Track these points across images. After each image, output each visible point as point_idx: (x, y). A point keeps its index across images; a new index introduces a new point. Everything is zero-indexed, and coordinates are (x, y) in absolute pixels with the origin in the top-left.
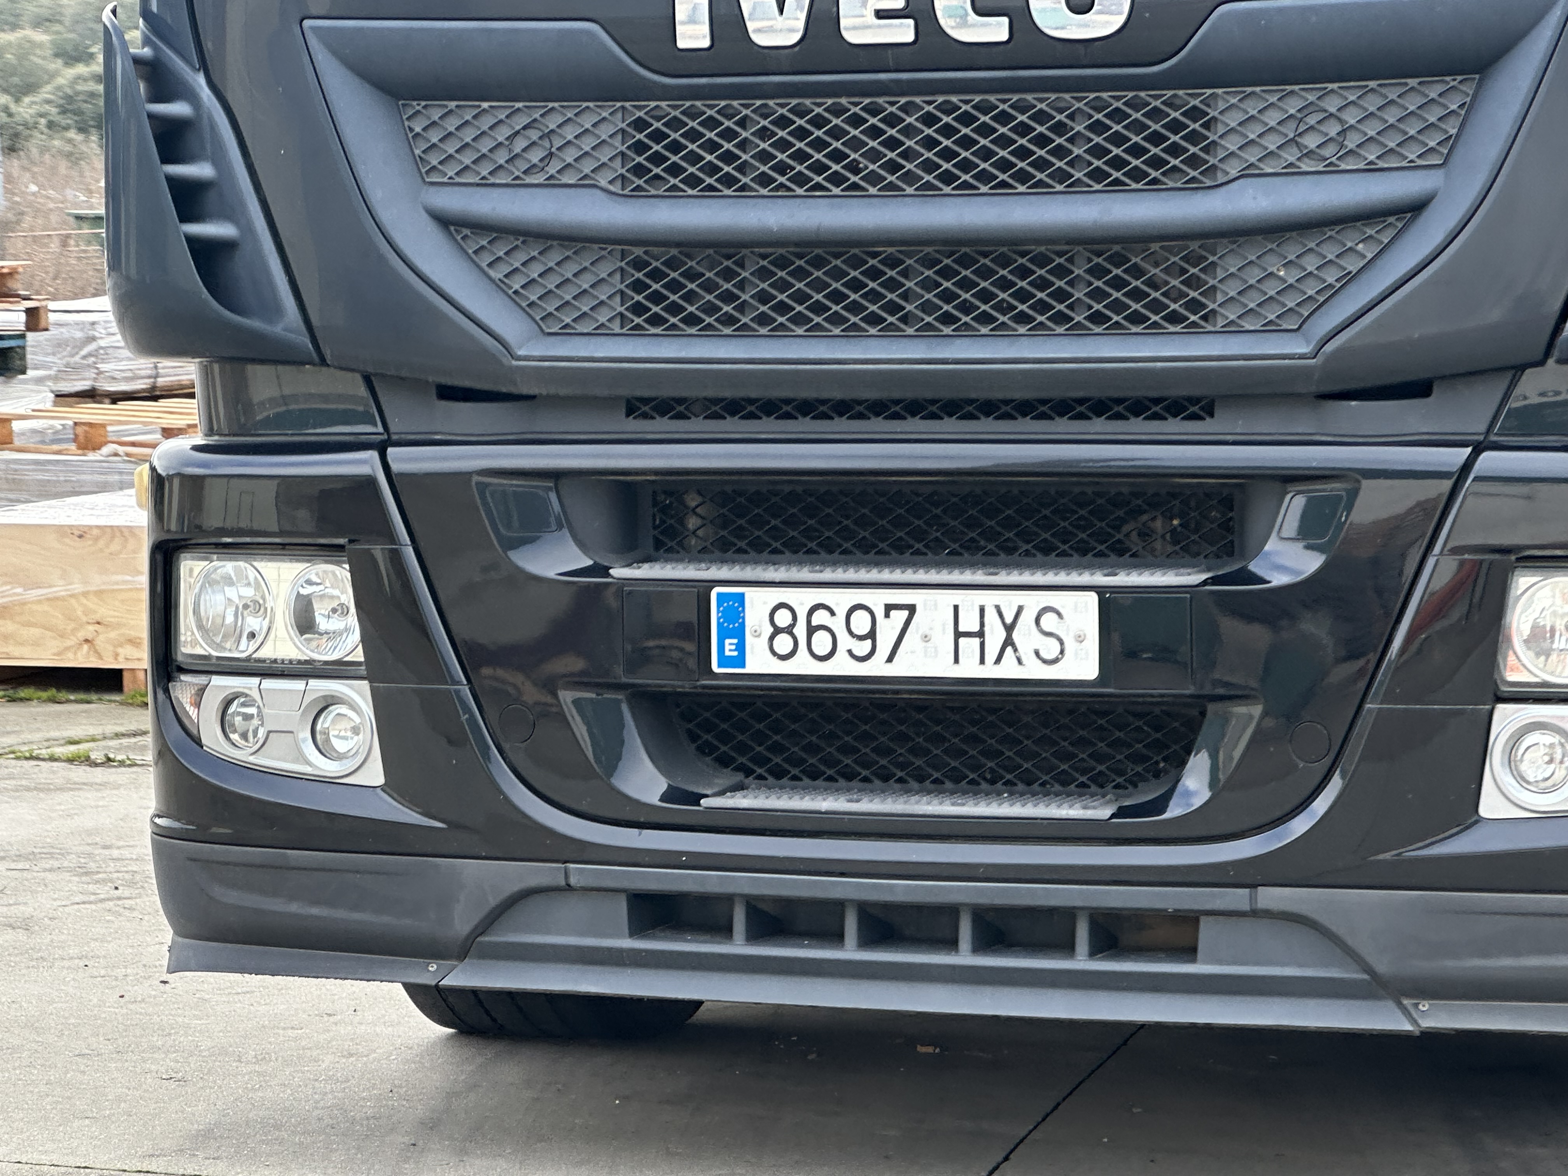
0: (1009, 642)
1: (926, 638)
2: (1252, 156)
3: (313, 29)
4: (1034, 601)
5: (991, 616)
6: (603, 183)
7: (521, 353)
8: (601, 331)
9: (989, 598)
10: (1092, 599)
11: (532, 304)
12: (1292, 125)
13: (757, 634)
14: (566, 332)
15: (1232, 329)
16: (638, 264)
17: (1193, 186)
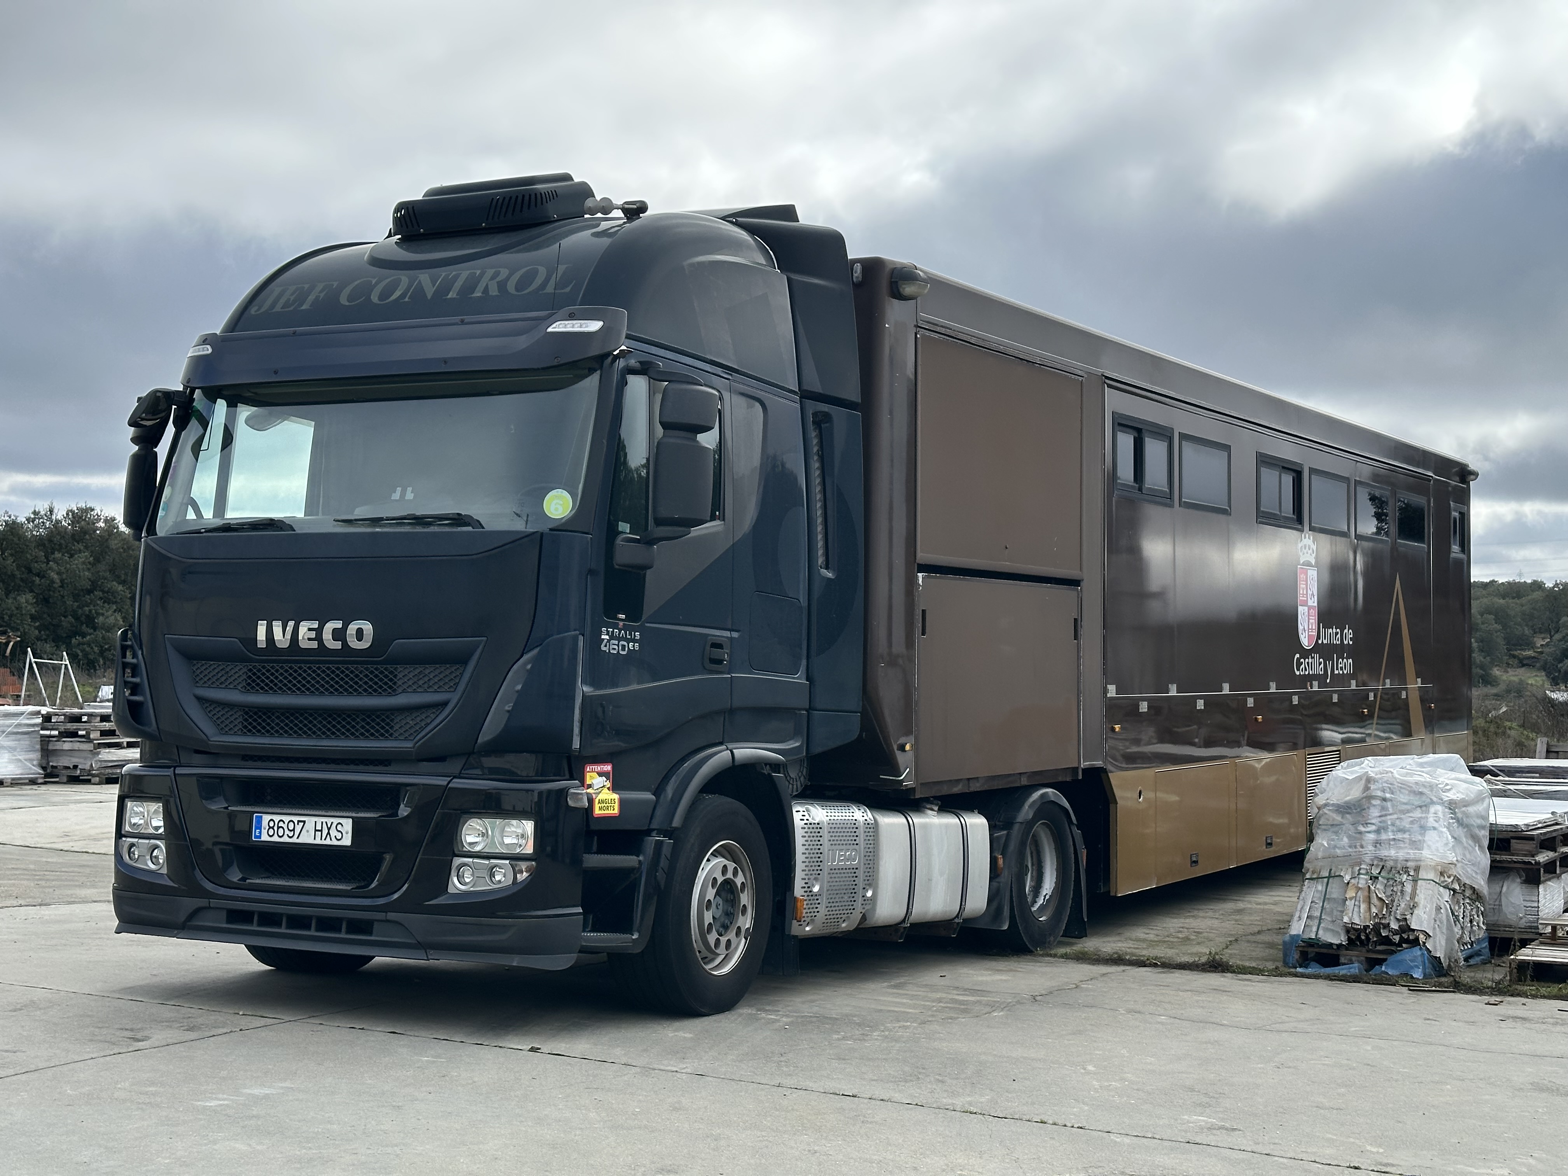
0: (329, 833)
1: (308, 831)
2: (405, 687)
3: (168, 638)
4: (336, 821)
5: (324, 824)
6: (239, 688)
7: (212, 739)
8: (235, 734)
9: (324, 820)
10: (350, 820)
11: (219, 725)
12: (416, 677)
13: (265, 829)
14: (226, 733)
15: (396, 739)
16: (247, 713)
17: (390, 695)
